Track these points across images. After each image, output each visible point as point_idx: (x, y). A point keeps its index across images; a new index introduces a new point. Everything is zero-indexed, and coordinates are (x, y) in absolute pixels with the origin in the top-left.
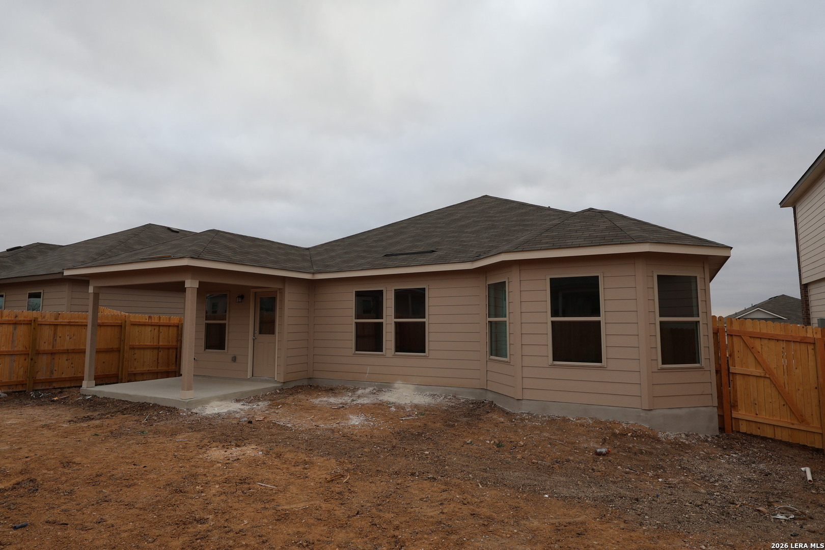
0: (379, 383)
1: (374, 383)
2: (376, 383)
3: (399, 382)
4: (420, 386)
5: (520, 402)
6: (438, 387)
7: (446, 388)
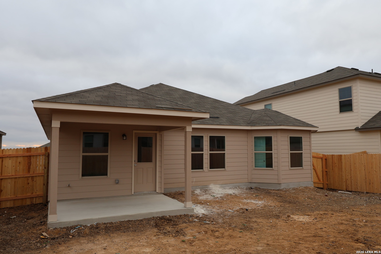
0: (201, 186)
1: (198, 187)
2: (199, 187)
3: (212, 184)
4: (223, 185)
5: (281, 184)
6: (231, 184)
7: (234, 184)
